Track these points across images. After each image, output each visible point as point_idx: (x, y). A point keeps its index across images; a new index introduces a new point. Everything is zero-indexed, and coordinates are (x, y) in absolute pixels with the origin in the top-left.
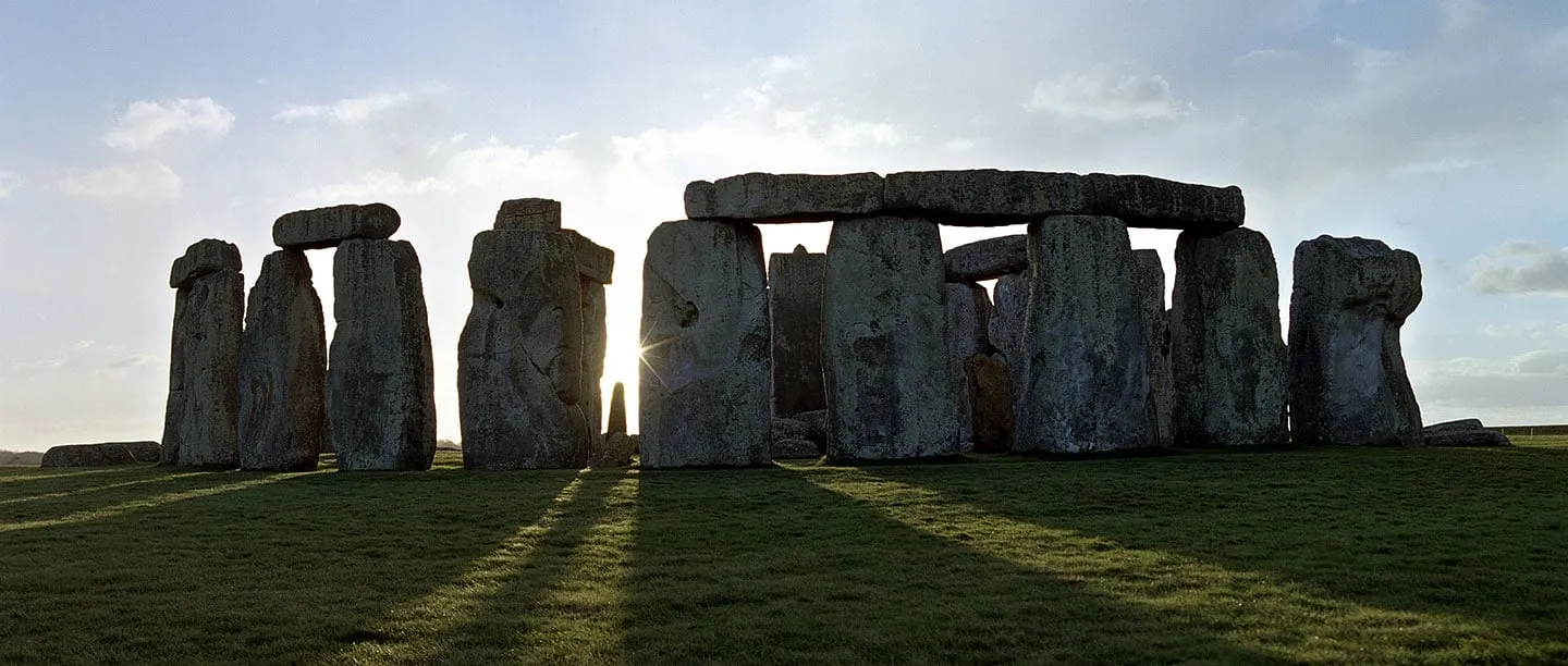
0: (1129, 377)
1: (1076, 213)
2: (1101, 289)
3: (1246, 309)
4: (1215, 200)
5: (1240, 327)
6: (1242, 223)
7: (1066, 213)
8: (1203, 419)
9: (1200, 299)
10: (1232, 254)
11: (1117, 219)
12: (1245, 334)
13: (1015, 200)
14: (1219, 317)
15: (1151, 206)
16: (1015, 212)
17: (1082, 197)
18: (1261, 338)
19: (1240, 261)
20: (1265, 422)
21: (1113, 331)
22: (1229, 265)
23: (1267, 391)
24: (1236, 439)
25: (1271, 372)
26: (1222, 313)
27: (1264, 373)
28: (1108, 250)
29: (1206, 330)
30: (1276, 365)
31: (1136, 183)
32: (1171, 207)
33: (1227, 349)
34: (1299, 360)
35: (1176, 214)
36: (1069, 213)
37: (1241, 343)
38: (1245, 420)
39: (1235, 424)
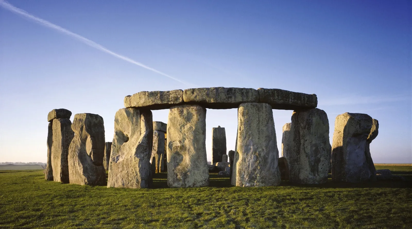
0: (269, 160)
1: (251, 102)
2: (260, 129)
3: (316, 136)
4: (306, 99)
5: (314, 142)
6: (316, 106)
7: (248, 102)
8: (299, 174)
9: (299, 133)
10: (312, 117)
11: (267, 104)
12: (316, 145)
13: (229, 97)
14: (306, 139)
15: (281, 100)
16: (229, 102)
17: (254, 96)
18: (322, 147)
19: (315, 119)
20: (322, 176)
21: (264, 144)
22: (310, 121)
23: (323, 165)
24: (311, 182)
25: (325, 158)
26: (307, 138)
27: (322, 159)
28: (263, 115)
29: (301, 144)
30: (327, 156)
31: (276, 92)
32: (289, 100)
33: (308, 150)
34: (336, 154)
35: (290, 103)
36: (249, 102)
37: (314, 148)
38: (315, 175)
39: (310, 176)
